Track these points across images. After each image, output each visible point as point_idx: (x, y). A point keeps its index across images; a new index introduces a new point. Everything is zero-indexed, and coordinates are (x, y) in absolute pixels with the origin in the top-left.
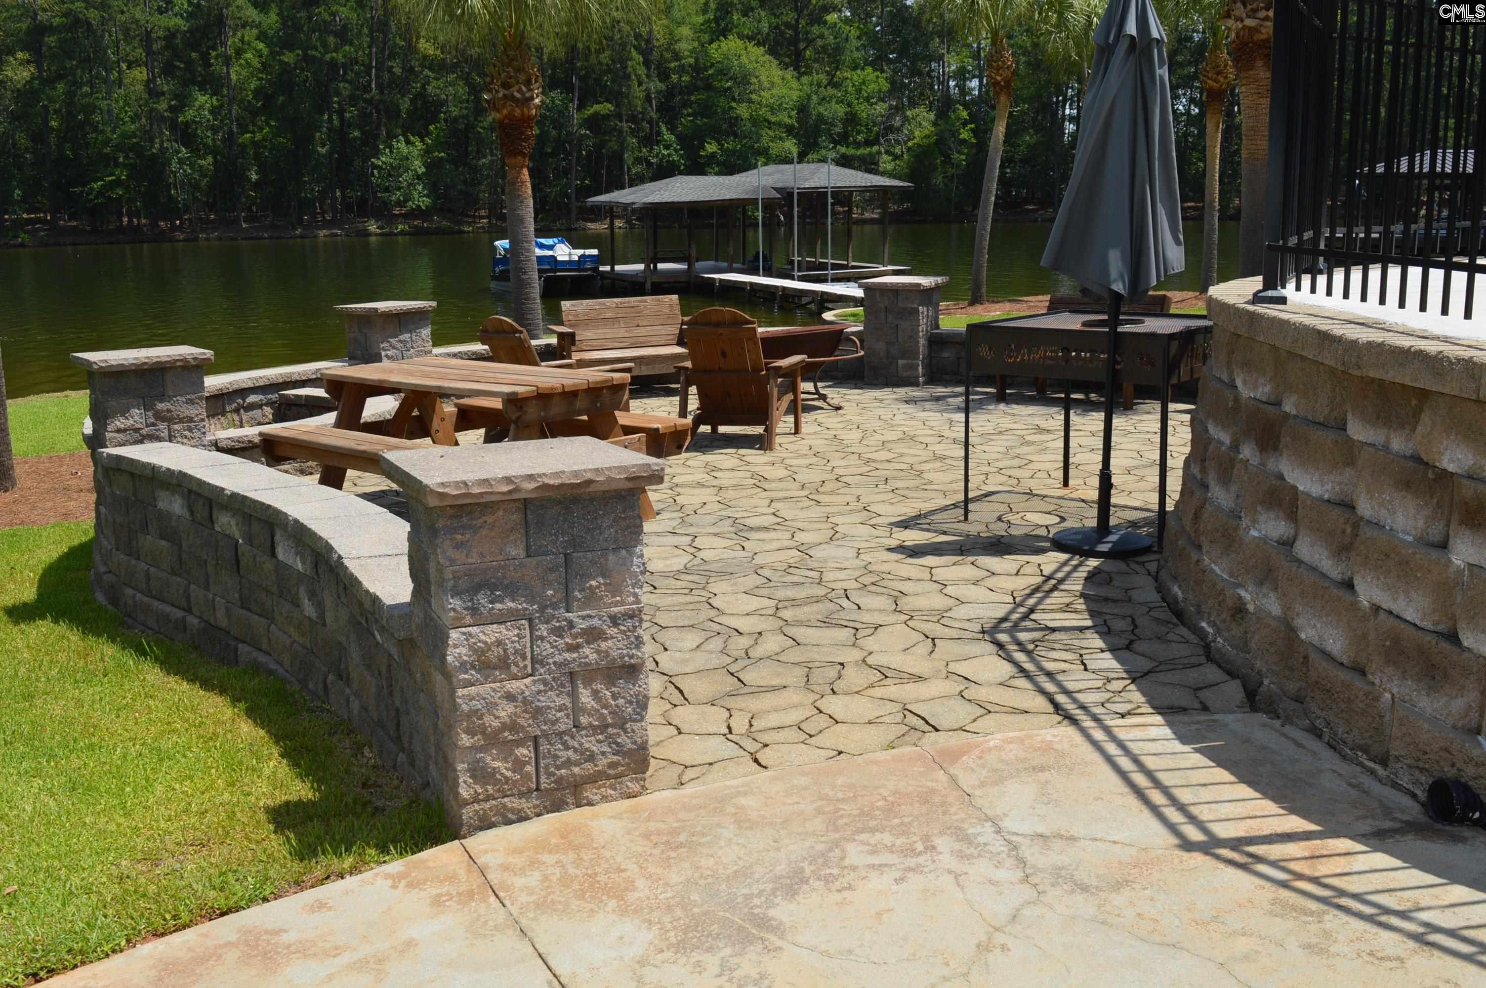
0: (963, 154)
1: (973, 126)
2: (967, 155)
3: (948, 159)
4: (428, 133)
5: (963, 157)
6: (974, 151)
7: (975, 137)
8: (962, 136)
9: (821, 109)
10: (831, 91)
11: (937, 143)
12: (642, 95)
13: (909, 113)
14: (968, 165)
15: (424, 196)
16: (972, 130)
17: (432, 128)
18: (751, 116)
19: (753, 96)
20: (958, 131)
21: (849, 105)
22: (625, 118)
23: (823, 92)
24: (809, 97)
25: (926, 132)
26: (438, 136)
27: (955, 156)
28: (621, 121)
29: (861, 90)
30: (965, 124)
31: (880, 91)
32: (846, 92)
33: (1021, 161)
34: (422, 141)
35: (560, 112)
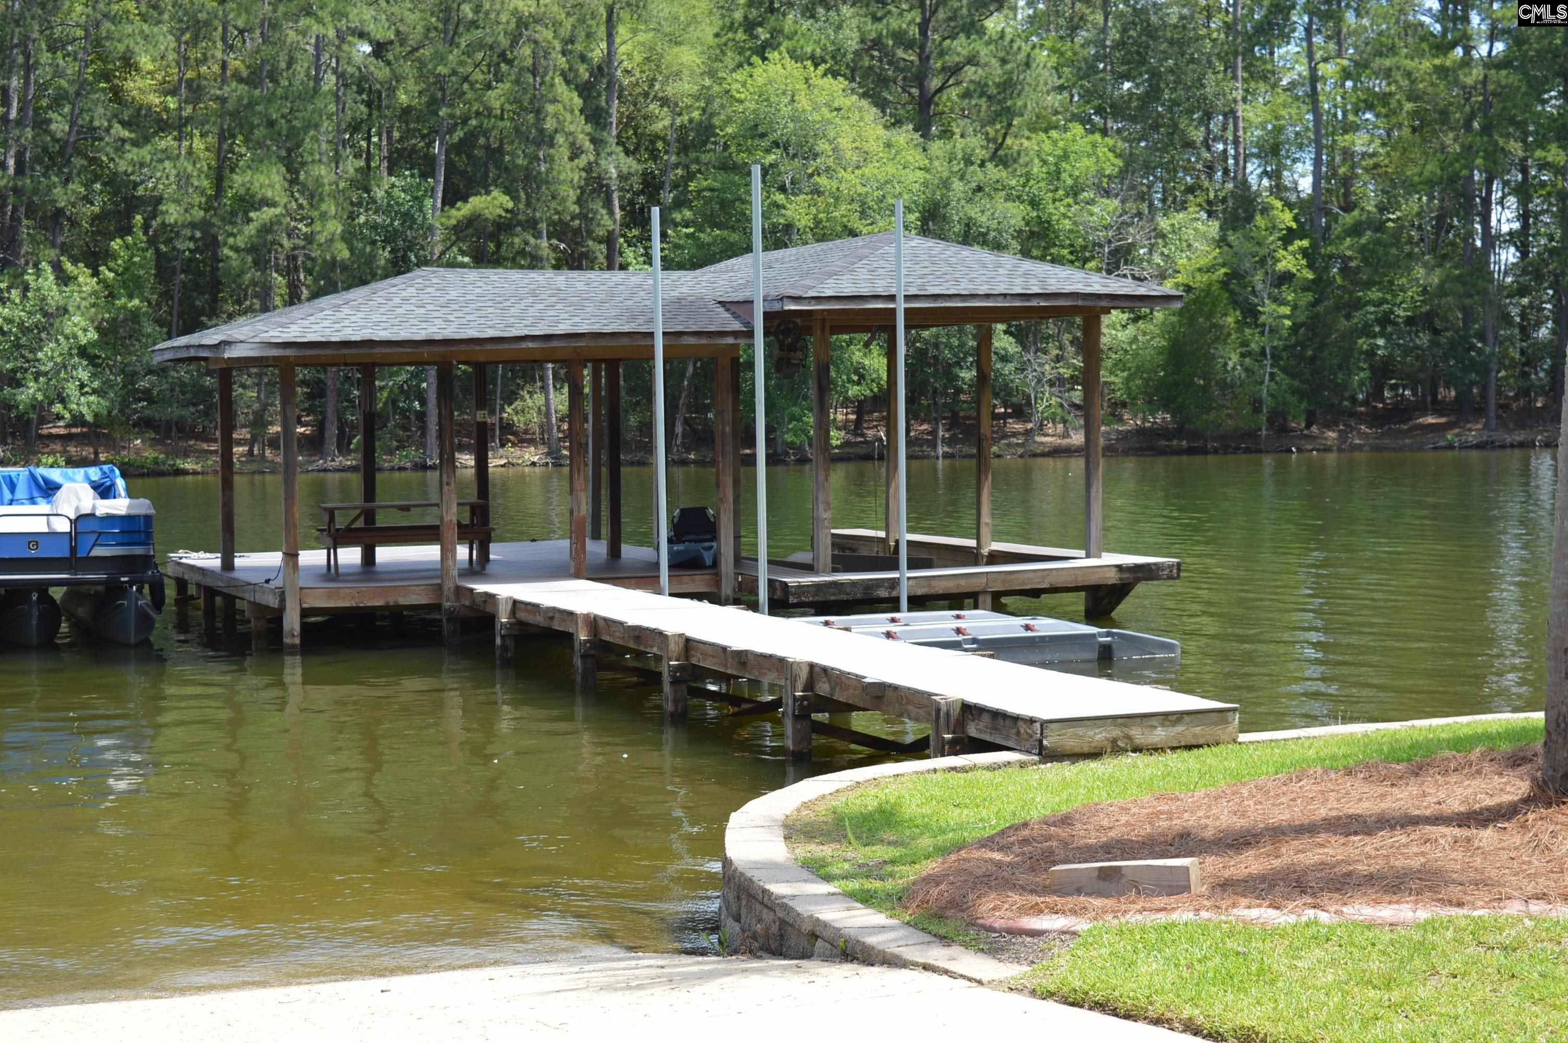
0: (1284, 303)
1: (1305, 243)
2: (1295, 307)
3: (1251, 313)
4: (108, 255)
5: (1286, 310)
6: (1309, 297)
7: (1310, 266)
8: (1281, 266)
9: (973, 211)
10: (993, 172)
11: (1225, 284)
12: (577, 177)
13: (1164, 223)
14: (1295, 328)
15: (94, 391)
16: (1304, 252)
17: (116, 244)
18: (818, 222)
19: (823, 181)
20: (1271, 255)
21: (1034, 203)
22: (543, 226)
23: (977, 175)
24: (945, 184)
25: (1203, 262)
26: (129, 263)
27: (1269, 307)
28: (538, 236)
29: (1058, 172)
30: (1289, 237)
31: (1100, 173)
32: (1028, 177)
33: (1410, 321)
34: (96, 273)
35: (407, 217)
